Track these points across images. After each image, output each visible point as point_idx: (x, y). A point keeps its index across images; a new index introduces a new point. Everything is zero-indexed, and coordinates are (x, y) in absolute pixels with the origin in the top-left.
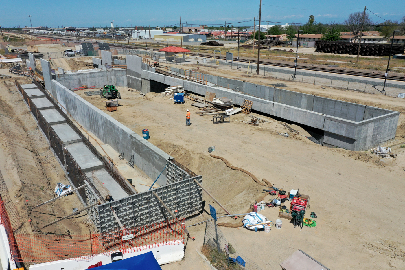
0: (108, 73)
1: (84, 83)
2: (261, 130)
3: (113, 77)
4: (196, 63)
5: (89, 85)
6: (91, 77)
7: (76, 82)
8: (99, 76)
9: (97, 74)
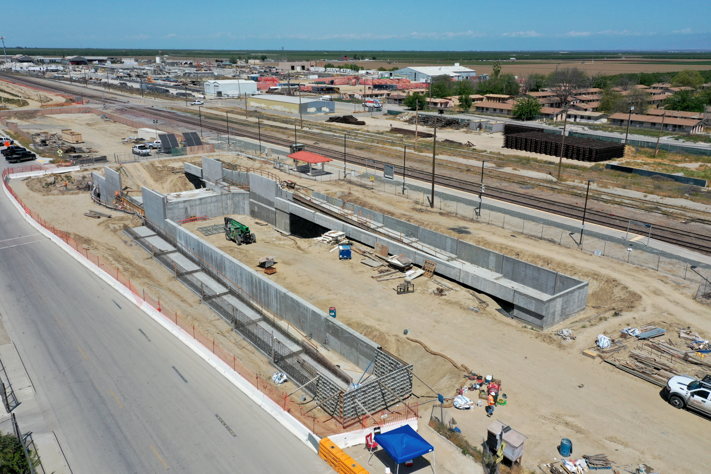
0: (223, 197)
1: (191, 213)
2: (449, 302)
3: (229, 202)
4: (342, 177)
5: (198, 215)
6: (201, 204)
7: (182, 212)
8: (211, 202)
9: (209, 200)
